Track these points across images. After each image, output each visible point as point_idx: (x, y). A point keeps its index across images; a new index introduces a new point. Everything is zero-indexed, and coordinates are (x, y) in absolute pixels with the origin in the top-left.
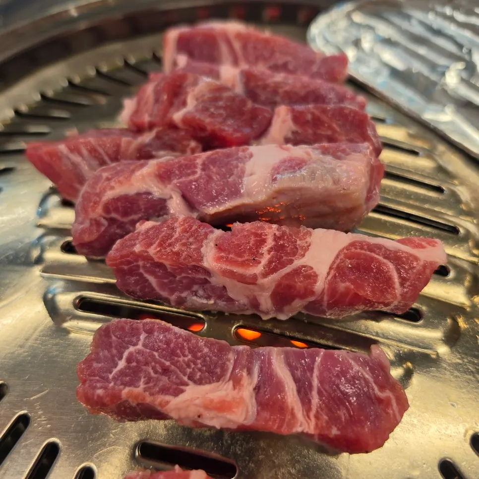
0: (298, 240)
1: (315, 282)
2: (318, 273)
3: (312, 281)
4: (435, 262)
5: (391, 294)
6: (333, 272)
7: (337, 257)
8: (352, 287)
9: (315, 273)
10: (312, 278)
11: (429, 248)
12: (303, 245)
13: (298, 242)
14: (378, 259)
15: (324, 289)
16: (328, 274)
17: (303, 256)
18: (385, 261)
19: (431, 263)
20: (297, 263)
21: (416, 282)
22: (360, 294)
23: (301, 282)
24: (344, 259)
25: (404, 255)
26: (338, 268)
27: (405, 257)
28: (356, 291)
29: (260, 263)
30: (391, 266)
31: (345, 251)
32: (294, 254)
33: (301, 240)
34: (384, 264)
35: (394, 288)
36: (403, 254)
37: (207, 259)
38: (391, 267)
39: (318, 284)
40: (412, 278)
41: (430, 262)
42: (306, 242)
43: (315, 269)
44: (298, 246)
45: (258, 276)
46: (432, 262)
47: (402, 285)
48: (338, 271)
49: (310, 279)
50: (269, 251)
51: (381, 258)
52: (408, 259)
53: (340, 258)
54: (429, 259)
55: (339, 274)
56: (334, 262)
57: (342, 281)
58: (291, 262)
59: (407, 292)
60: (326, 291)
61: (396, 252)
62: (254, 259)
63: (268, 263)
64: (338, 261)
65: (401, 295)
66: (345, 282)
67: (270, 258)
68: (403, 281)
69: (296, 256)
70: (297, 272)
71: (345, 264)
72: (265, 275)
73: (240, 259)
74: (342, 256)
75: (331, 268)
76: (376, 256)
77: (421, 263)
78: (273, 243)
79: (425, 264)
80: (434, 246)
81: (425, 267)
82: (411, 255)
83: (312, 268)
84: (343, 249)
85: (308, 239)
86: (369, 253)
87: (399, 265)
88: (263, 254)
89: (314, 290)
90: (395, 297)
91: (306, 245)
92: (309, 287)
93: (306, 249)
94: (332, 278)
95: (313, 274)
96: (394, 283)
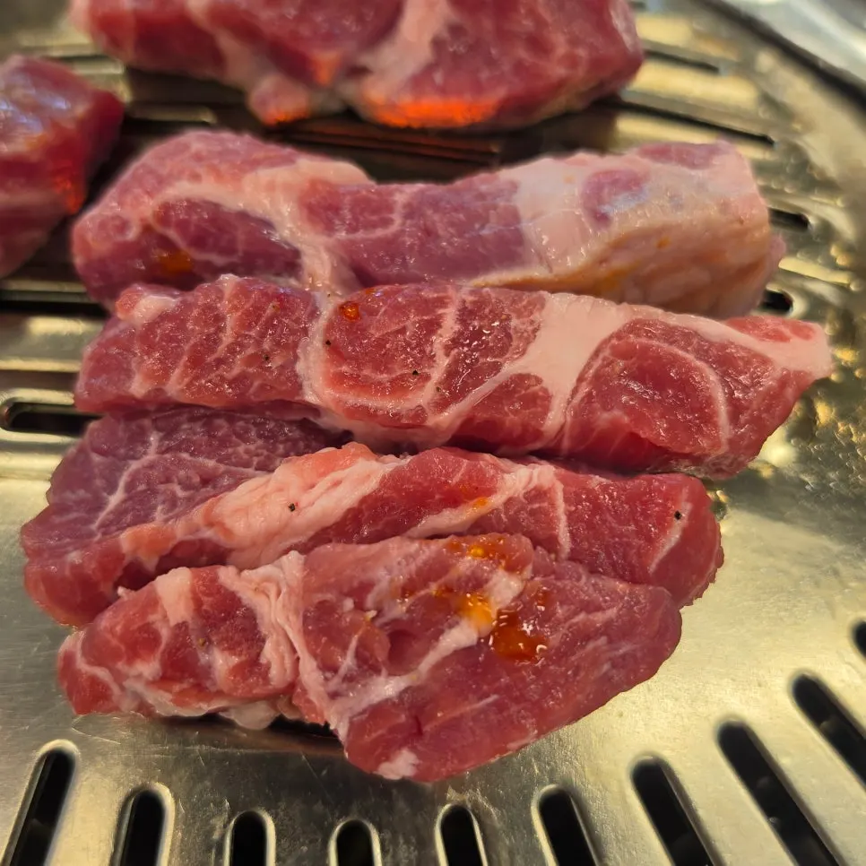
0: (513, 315)
1: (546, 410)
2: (552, 390)
3: (539, 409)
4: (806, 373)
5: (707, 436)
6: (584, 389)
7: (596, 353)
8: (626, 419)
9: (545, 391)
10: (539, 402)
11: (796, 341)
12: (523, 327)
13: (514, 322)
14: (685, 359)
15: (562, 427)
16: (575, 391)
17: (523, 352)
18: (699, 363)
19: (799, 375)
20: (510, 368)
21: (764, 415)
22: (643, 436)
23: (516, 412)
24: (611, 358)
25: (742, 354)
26: (598, 377)
27: (742, 358)
28: (635, 430)
29: (428, 378)
30: (713, 377)
31: (615, 342)
32: (503, 351)
33: (519, 316)
34: (697, 369)
35: (716, 426)
36: (738, 352)
37: (311, 386)
38: (710, 378)
39: (551, 415)
40: (755, 405)
41: (794, 371)
42: (532, 322)
43: (546, 383)
44: (511, 332)
45: (427, 410)
46: (800, 372)
47: (734, 418)
48: (599, 385)
49: (535, 404)
50: (448, 349)
51: (690, 357)
52: (748, 363)
53: (601, 356)
54: (794, 366)
55: (599, 391)
56: (588, 366)
57: (605, 408)
58: (496, 368)
59: (742, 437)
60: (567, 429)
61: (723, 347)
62: (415, 373)
63: (447, 378)
64: (597, 363)
65: (731, 442)
66: (609, 410)
67: (450, 365)
68: (736, 408)
69: (507, 356)
70: (507, 391)
71: (613, 369)
72: (442, 405)
73: (384, 377)
74: (607, 353)
75: (580, 379)
76: (681, 353)
77: (778, 374)
78: (457, 327)
79: (783, 377)
80: (807, 337)
81: (783, 382)
82: (756, 355)
83: (539, 380)
84: (611, 337)
85: (536, 316)
86: (665, 346)
87: (729, 375)
88: (434, 356)
89: (543, 429)
90: (716, 444)
91: (530, 328)
92: (533, 423)
93: (529, 338)
94: (582, 400)
95: (541, 394)
96: (715, 413)
